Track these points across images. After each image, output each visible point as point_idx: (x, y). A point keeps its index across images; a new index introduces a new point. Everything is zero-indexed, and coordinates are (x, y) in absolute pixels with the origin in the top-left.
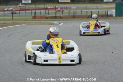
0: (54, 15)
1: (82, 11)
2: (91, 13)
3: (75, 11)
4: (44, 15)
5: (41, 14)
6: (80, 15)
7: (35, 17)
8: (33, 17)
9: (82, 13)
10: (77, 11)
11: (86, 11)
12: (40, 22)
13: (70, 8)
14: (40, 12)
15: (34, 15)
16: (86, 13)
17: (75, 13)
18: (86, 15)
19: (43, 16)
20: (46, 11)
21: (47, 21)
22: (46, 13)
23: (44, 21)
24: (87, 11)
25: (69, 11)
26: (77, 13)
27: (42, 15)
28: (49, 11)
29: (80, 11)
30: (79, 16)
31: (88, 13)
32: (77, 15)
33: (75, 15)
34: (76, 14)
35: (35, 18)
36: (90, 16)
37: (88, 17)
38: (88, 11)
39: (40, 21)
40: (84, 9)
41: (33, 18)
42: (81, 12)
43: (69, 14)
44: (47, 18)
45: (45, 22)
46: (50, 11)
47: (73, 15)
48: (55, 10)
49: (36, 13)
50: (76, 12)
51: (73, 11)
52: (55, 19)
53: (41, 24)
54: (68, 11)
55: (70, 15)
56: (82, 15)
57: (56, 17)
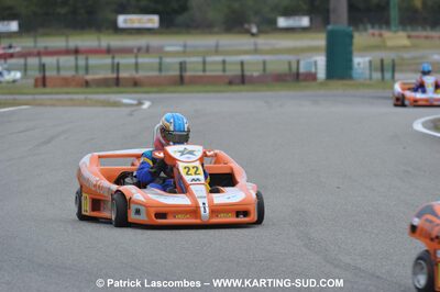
0: (112, 75)
2: (239, 67)
3: (182, 60)
5: (59, 69)
6: (201, 73)
7: (43, 82)
8: (36, 80)
9: (208, 67)
11: (219, 58)
13: (160, 52)
14: (58, 63)
16: (220, 67)
18: (220, 73)
19: (73, 76)
22: (77, 68)
24: (224, 62)
25: (160, 58)
26: (187, 65)
28: (87, 59)
29: (200, 59)
30: (200, 77)
31: (228, 67)
33: (183, 73)
34: (185, 71)
35: (44, 85)
36: (235, 76)
37: (231, 83)
38: (228, 59)
41: (36, 86)
42: (204, 63)
43: (160, 70)
44: (87, 84)
45: (86, 99)
46: (93, 61)
47: (177, 73)
50: (185, 63)
52: (115, 89)
54: (157, 60)
55: (163, 74)
56: (208, 73)
57: (117, 82)
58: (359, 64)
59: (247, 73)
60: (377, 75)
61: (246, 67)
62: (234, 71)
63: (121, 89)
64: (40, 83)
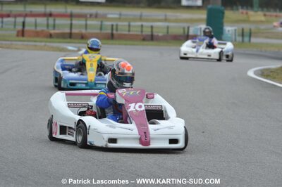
0: (67, 31)
1: (132, 24)
2: (150, 30)
3: (114, 23)
4: (45, 28)
5: (36, 26)
6: (127, 33)
7: (22, 33)
8: (18, 32)
9: (131, 29)
10: (120, 23)
11: (140, 23)
12: (36, 46)
13: (104, 17)
14: (36, 22)
15: (20, 28)
16: (140, 29)
17: (115, 27)
18: (139, 33)
19: (42, 31)
20: (48, 20)
21: (50, 42)
22: (48, 25)
23: (43, 44)
24: (142, 26)
25: (102, 22)
26: (119, 27)
27: (39, 29)
28: (54, 20)
29: (126, 23)
30: (125, 35)
31: (144, 29)
32: (119, 32)
33: (115, 32)
34: (117, 30)
35: (23, 35)
36: (147, 35)
37: (144, 39)
38: (144, 24)
39: (35, 41)
40: (135, 20)
41: (18, 36)
42: (129, 26)
43: (101, 29)
44: (51, 36)
45: (45, 45)
46: (59, 21)
47: (110, 31)
48: (69, 19)
49: (26, 24)
50: (117, 25)
51: (110, 23)
52: (69, 40)
53: (36, 48)
54: (99, 23)
55: (103, 31)
56: (131, 33)
57: (70, 36)
58: (229, 31)
59: (155, 34)
60: (239, 39)
61: (154, 30)
62: (147, 31)
63: (72, 40)
64: (20, 33)
